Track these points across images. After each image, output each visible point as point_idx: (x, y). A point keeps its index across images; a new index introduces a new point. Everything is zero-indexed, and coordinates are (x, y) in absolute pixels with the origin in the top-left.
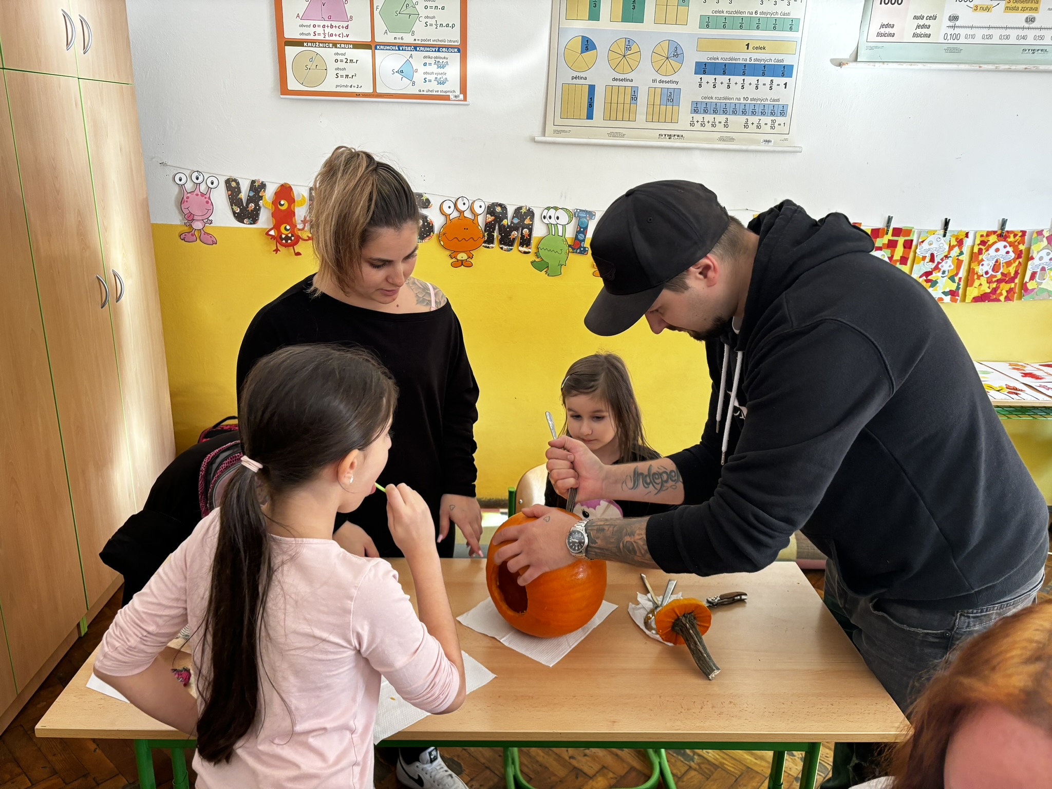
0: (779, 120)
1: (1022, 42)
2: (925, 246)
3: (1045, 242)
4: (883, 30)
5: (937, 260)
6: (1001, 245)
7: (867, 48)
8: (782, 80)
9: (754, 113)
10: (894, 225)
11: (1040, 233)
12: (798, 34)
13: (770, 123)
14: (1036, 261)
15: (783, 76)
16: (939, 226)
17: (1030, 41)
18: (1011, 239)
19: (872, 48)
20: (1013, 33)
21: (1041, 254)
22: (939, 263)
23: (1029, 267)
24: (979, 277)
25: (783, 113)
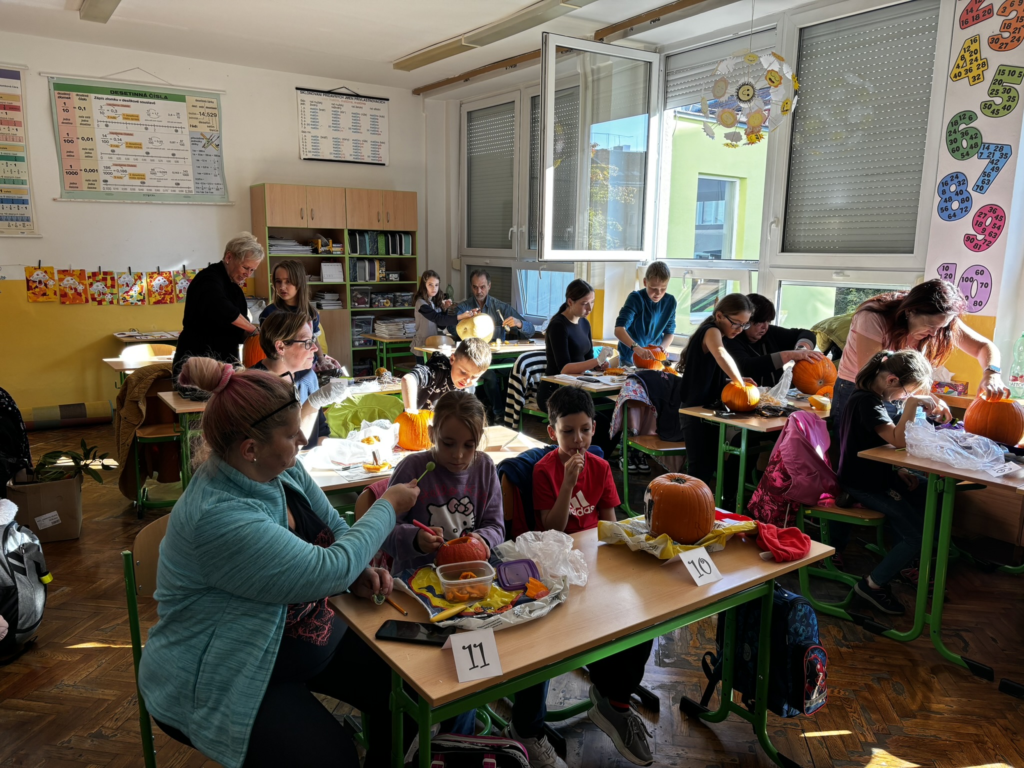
0: (27, 223)
1: (141, 191)
2: (122, 279)
3: (182, 277)
4: (71, 185)
5: (130, 286)
6: (160, 278)
7: (66, 192)
8: (24, 206)
9: (12, 220)
10: (102, 271)
11: (178, 272)
12: (27, 186)
13: (22, 225)
14: (180, 284)
15: (23, 204)
16: (127, 271)
17: (145, 191)
18: (165, 275)
19: (68, 193)
20: (137, 188)
21: (181, 281)
22: (131, 287)
23: (177, 287)
24: (154, 293)
25: (28, 220)
